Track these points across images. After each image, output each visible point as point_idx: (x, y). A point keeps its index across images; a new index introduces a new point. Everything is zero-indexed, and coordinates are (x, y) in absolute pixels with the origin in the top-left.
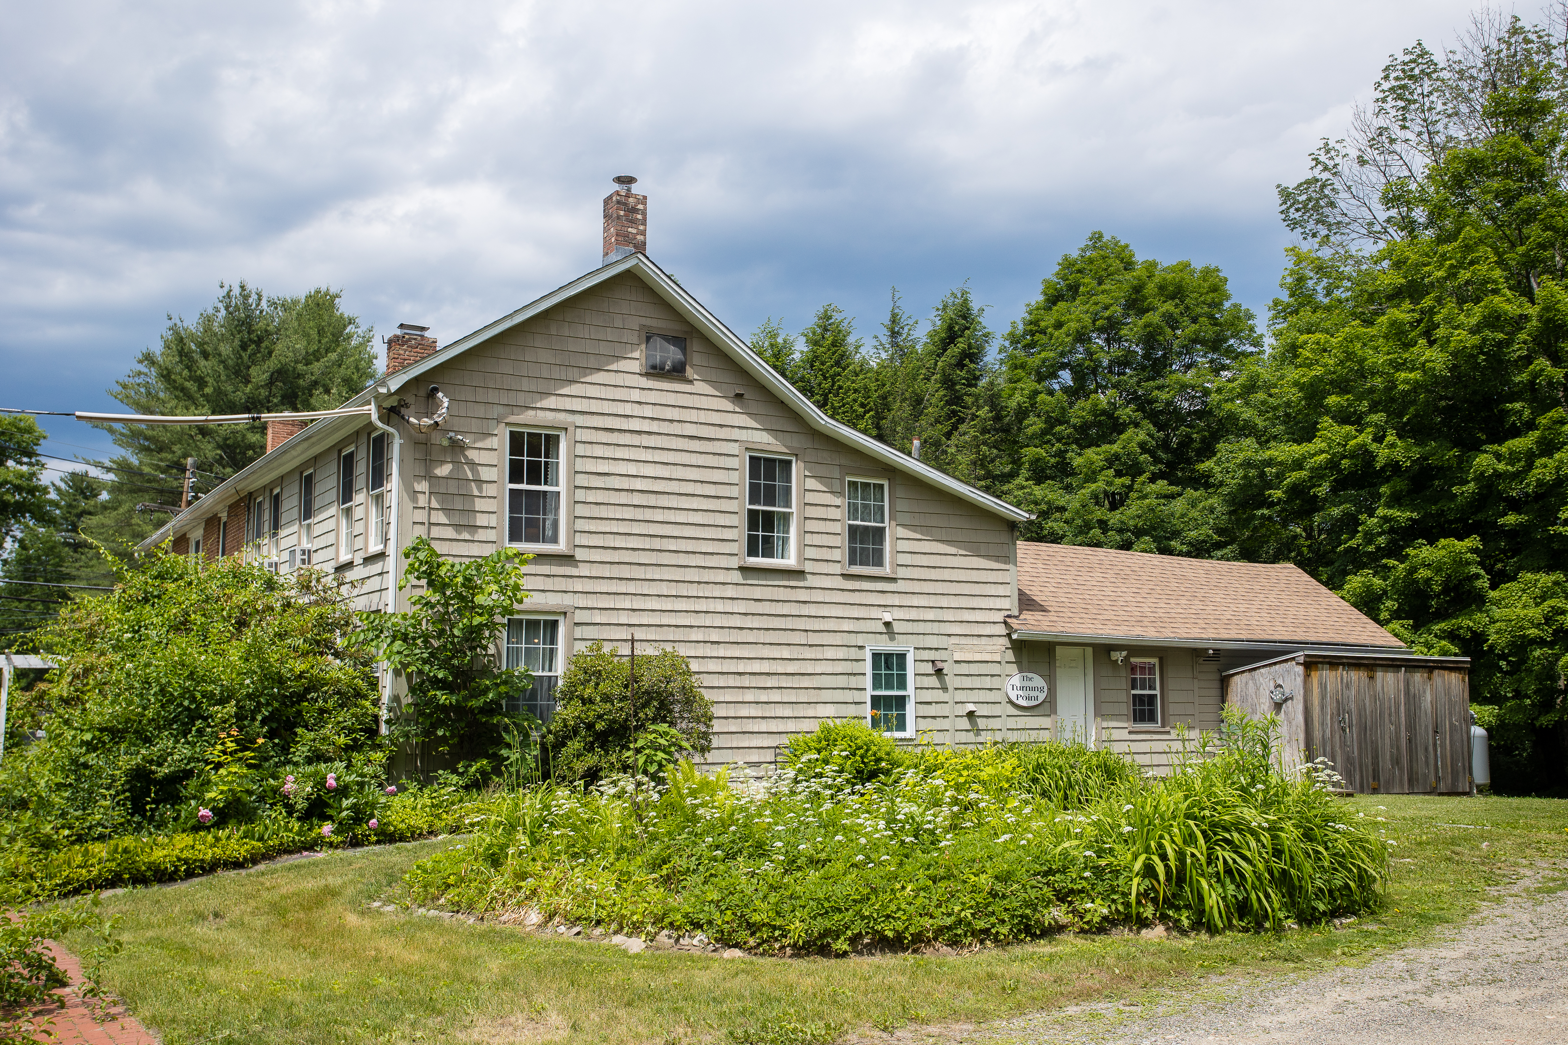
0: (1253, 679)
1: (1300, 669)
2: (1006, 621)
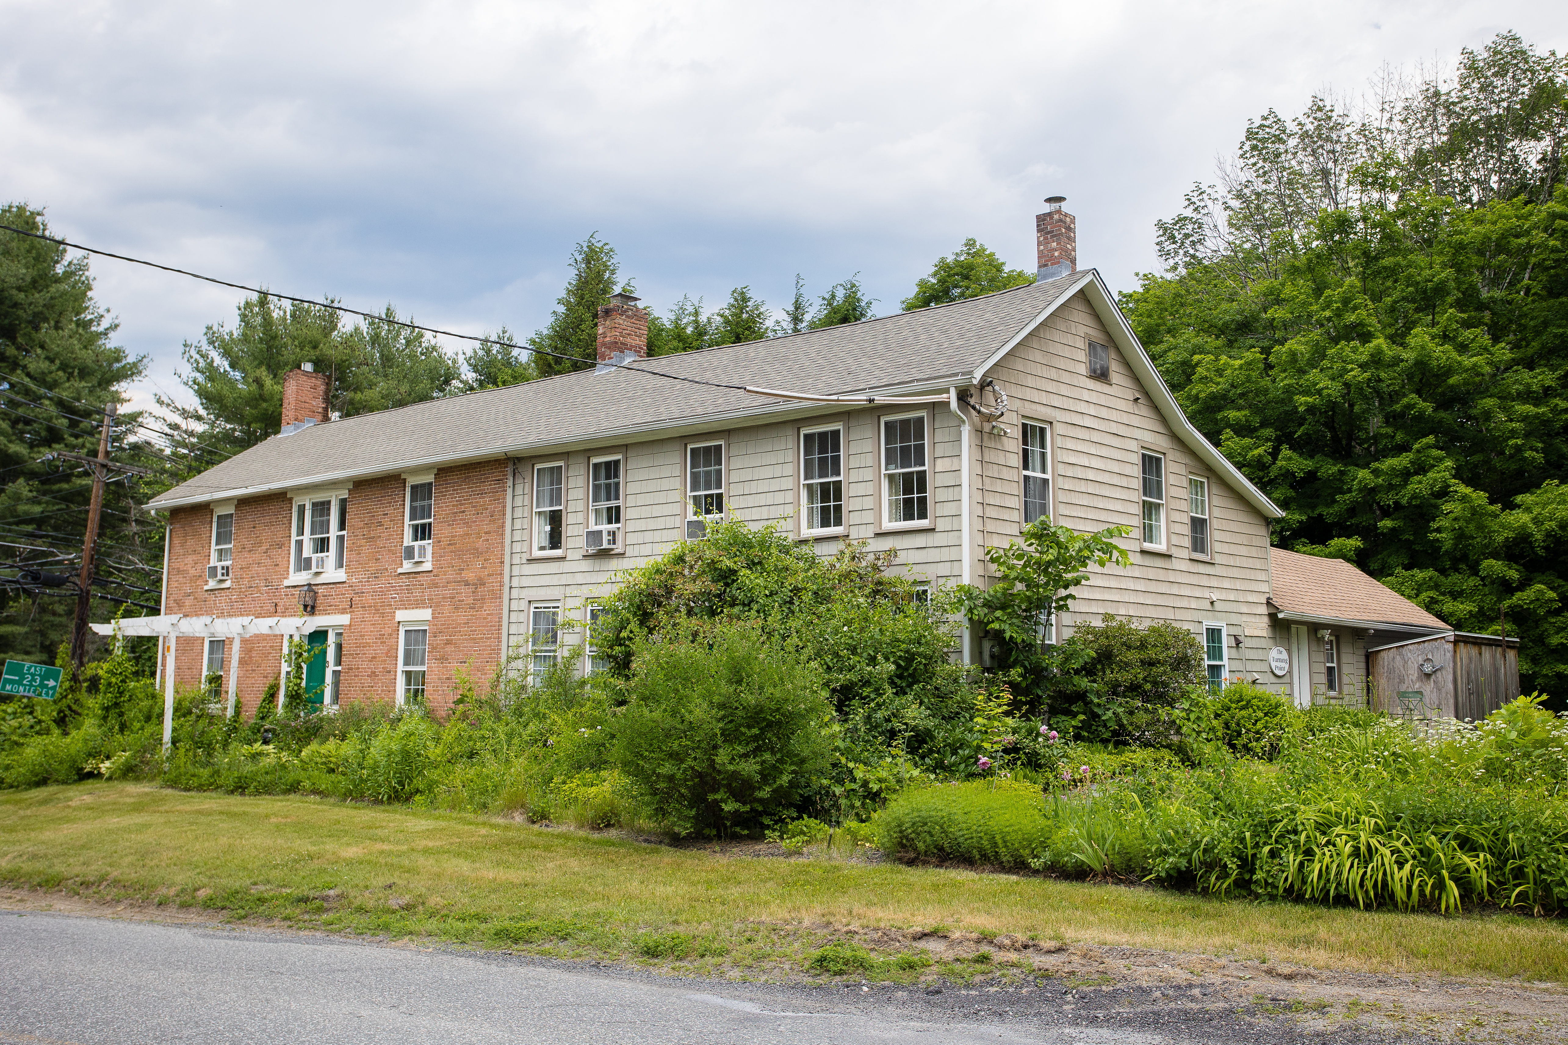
0: (1401, 654)
1: (1450, 646)
2: (1269, 603)
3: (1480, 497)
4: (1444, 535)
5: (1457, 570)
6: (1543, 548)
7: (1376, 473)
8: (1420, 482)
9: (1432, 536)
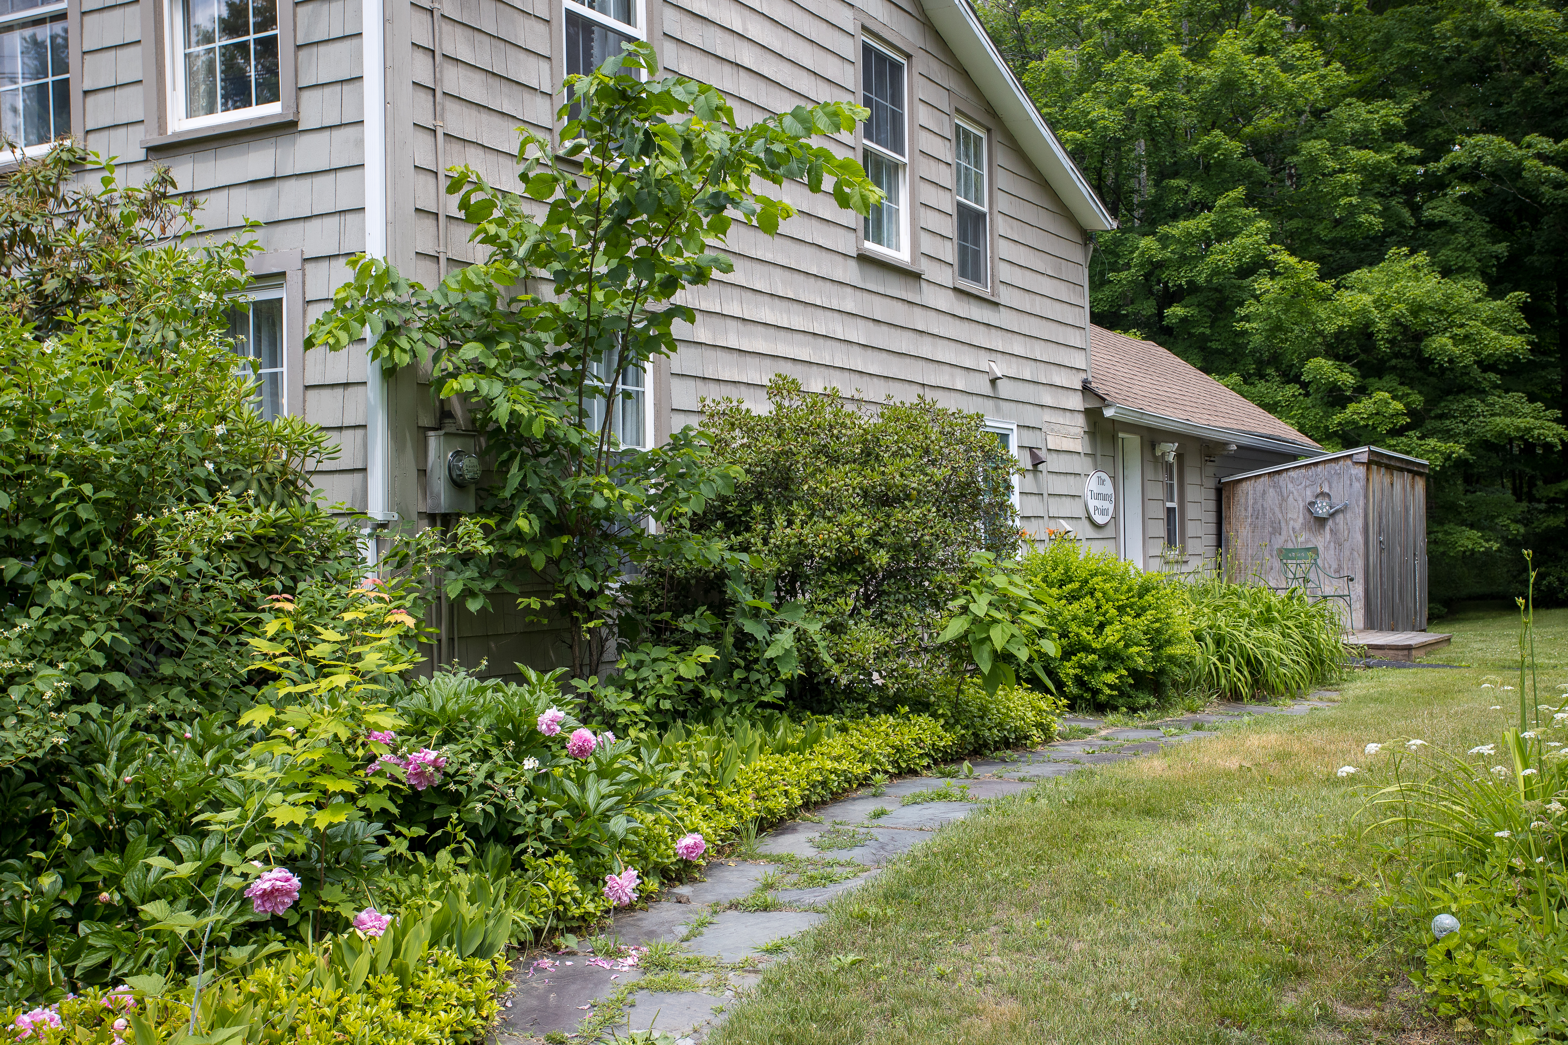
0: (1275, 486)
1: (1360, 471)
2: (1086, 389)
3: (1309, 270)
4: (1254, 325)
5: (1262, 376)
6: (1388, 341)
7: (1164, 240)
8: (1223, 252)
9: (1238, 326)
